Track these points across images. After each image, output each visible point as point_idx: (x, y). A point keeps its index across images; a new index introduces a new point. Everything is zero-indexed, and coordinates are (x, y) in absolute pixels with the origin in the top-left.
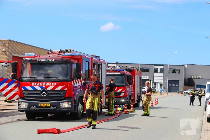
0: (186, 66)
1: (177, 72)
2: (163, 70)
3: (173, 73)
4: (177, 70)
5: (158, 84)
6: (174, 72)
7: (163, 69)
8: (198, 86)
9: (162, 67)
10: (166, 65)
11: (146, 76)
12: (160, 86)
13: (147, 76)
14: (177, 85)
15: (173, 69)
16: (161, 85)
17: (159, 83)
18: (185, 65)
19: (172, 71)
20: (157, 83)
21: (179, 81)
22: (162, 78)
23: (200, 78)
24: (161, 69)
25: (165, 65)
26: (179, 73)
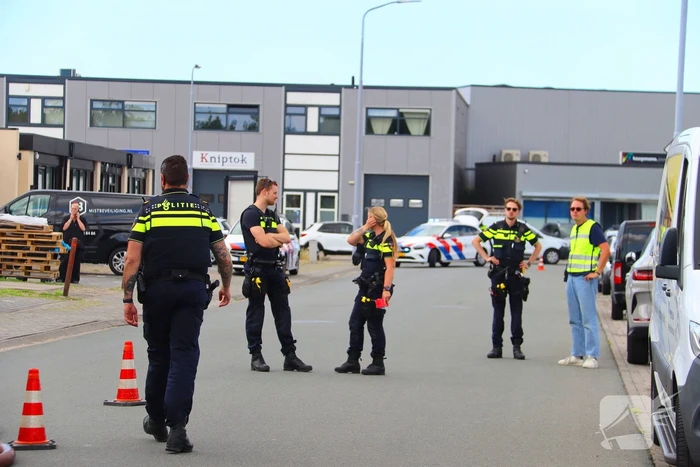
0: (467, 95)
1: (416, 127)
2: (338, 118)
3: (391, 131)
4: (418, 116)
5: (311, 197)
6: (399, 126)
7: (335, 112)
8: (533, 207)
9: (332, 99)
10: (352, 86)
11: (238, 155)
12: (319, 209)
13: (245, 155)
14: (416, 203)
15: (393, 114)
16: (327, 201)
17: (316, 192)
18: (461, 91)
19: (387, 126)
20: (305, 191)
21: (426, 178)
22: (333, 163)
23: (544, 159)
24: (325, 111)
25: (346, 87)
26: (427, 132)
